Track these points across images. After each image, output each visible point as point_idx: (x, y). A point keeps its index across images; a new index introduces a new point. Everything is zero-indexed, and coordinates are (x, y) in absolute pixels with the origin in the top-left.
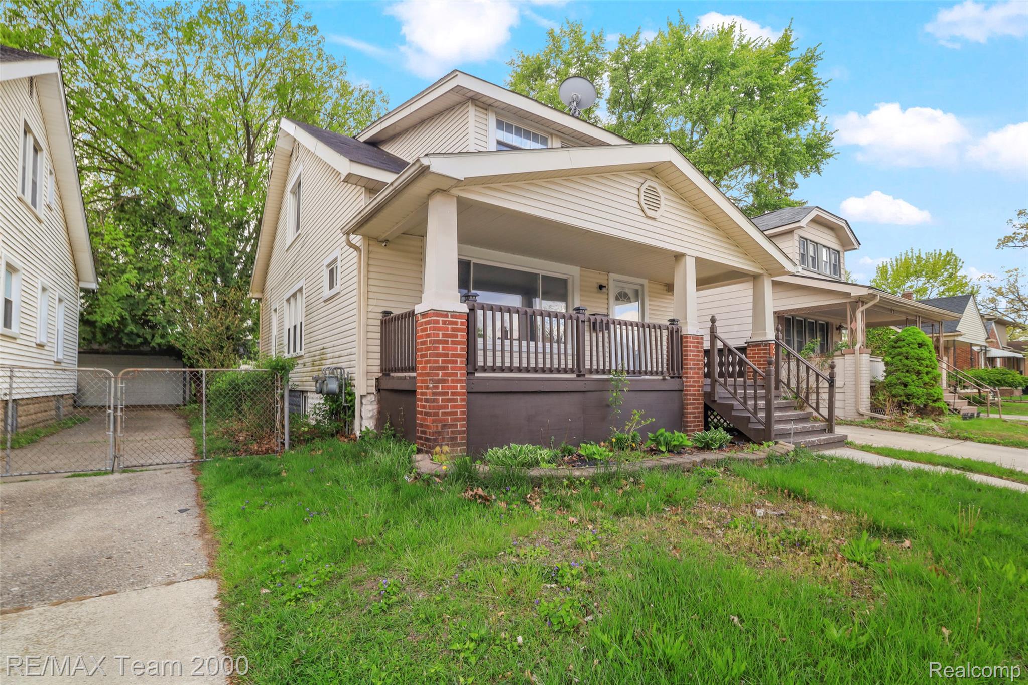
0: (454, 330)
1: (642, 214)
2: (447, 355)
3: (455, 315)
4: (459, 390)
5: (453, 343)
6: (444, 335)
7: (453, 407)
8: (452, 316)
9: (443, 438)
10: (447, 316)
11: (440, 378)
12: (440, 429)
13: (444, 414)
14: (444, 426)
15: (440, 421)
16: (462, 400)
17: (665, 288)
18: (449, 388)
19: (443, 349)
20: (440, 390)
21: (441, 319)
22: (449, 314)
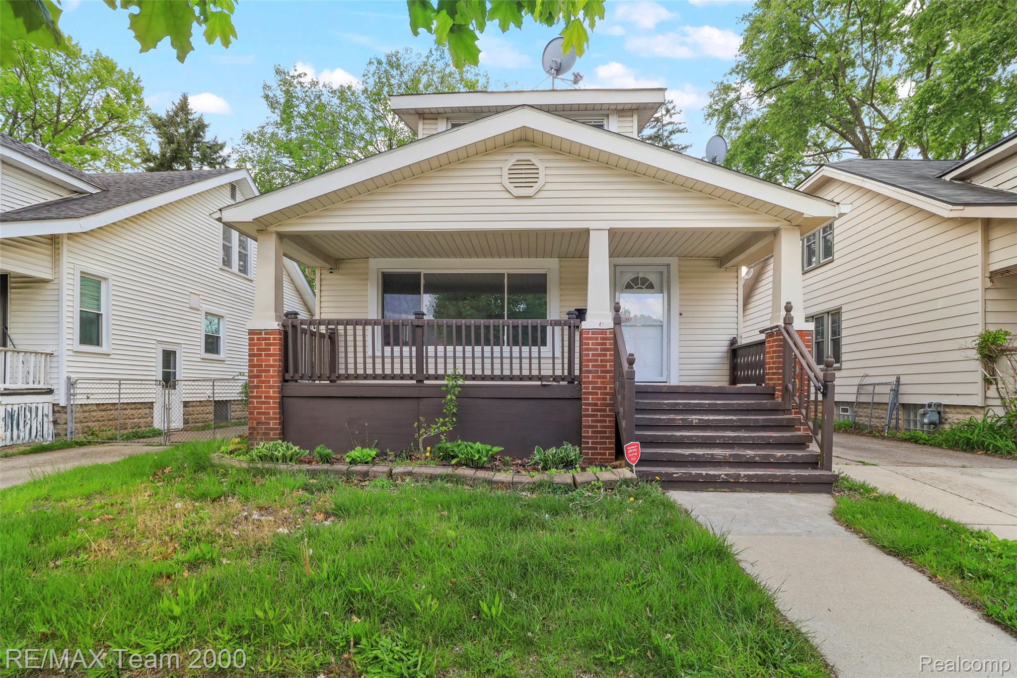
0: (266, 344)
1: (508, 195)
2: (261, 366)
3: (268, 332)
4: (271, 395)
5: (266, 355)
6: (259, 350)
7: (266, 408)
8: (266, 334)
9: (258, 433)
10: (261, 334)
11: (255, 384)
12: (255, 425)
13: (259, 413)
14: (258, 423)
15: (255, 419)
16: (274, 403)
17: (715, 263)
18: (262, 392)
19: (258, 360)
20: (255, 394)
21: (256, 337)
22: (263, 332)
